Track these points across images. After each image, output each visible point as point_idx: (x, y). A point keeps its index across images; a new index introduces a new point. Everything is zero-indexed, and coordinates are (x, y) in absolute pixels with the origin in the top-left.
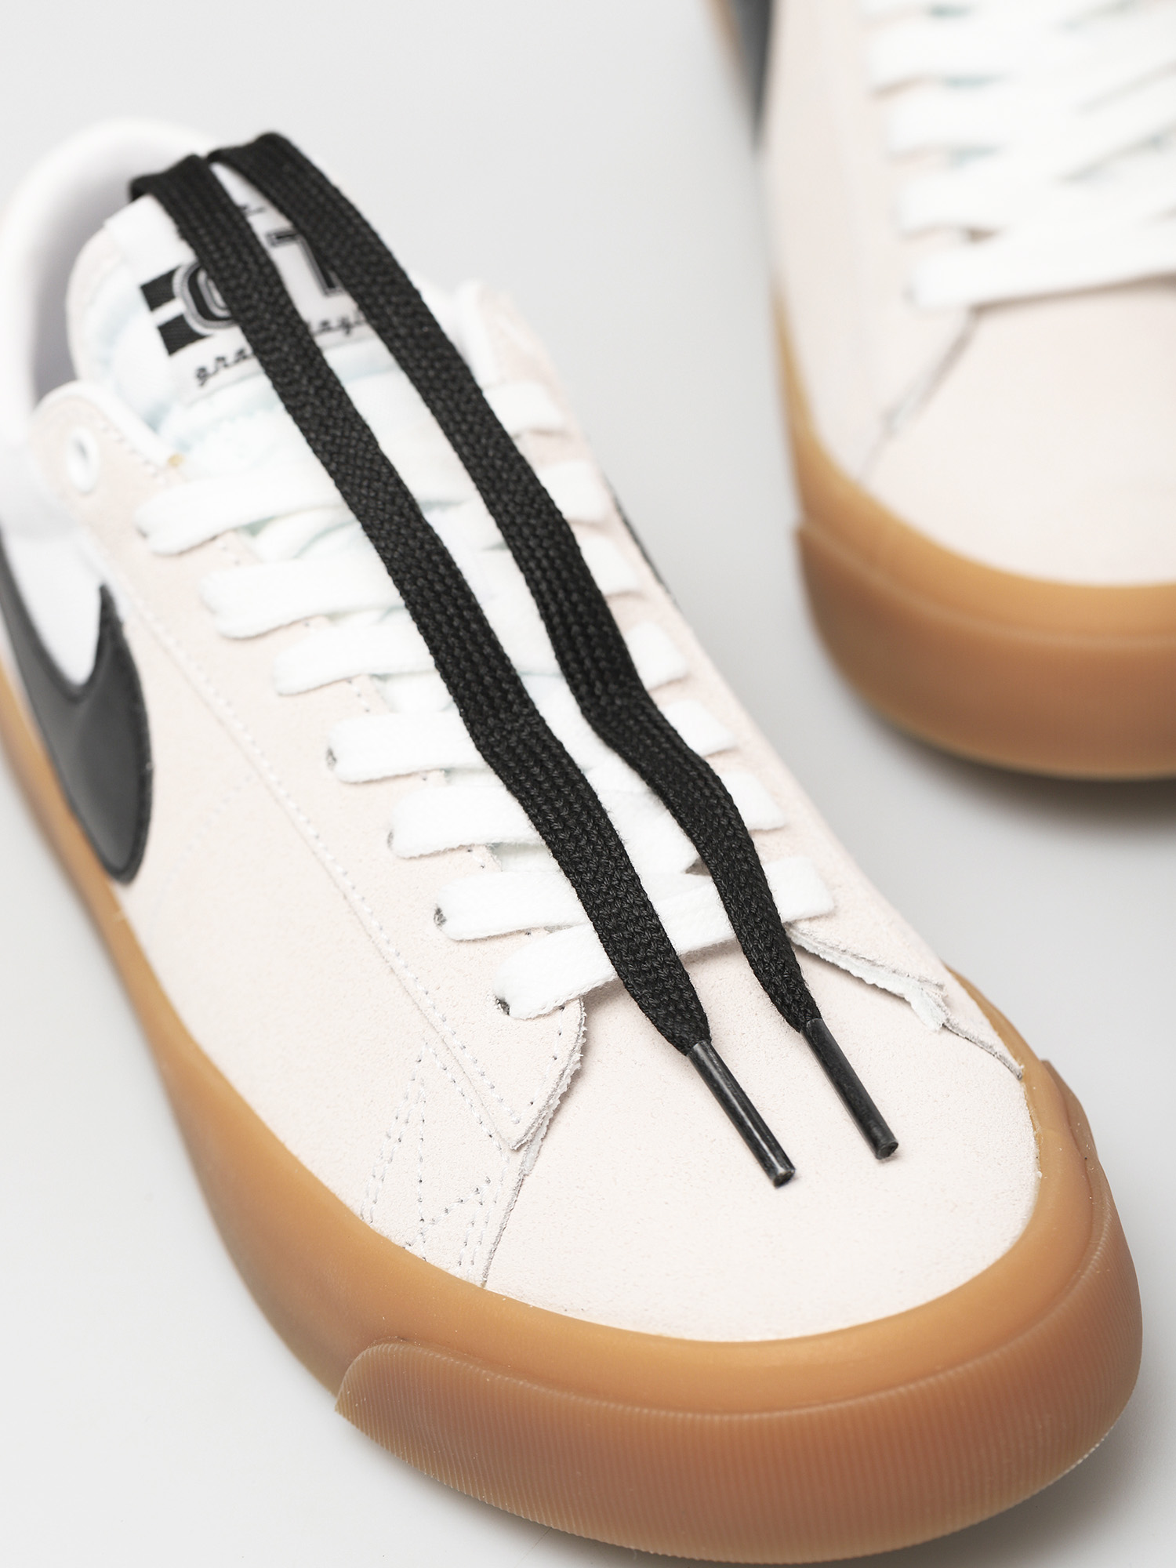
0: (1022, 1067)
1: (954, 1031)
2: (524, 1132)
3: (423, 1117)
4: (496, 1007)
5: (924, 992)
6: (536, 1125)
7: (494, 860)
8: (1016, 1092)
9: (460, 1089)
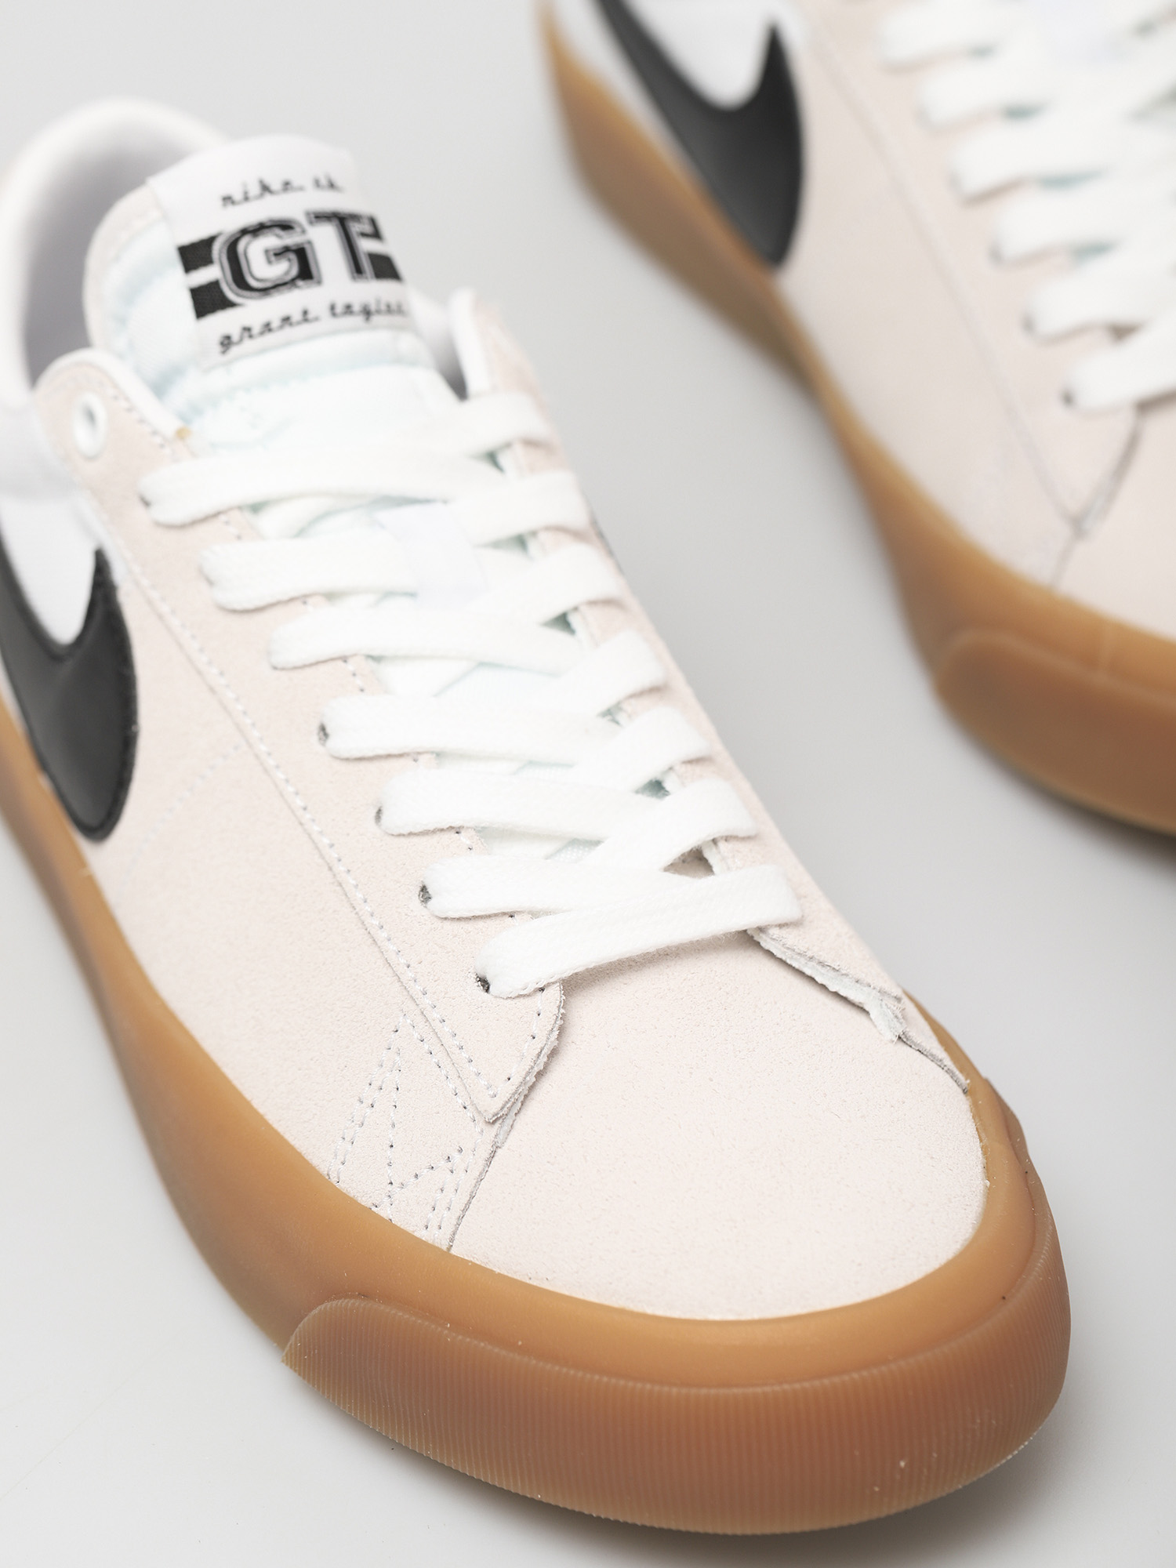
0: (968, 1081)
1: (908, 1043)
2: (501, 1105)
3: (397, 1085)
4: (477, 984)
5: (883, 1003)
6: (513, 1100)
7: (482, 844)
8: (963, 1104)
9: (436, 1061)
